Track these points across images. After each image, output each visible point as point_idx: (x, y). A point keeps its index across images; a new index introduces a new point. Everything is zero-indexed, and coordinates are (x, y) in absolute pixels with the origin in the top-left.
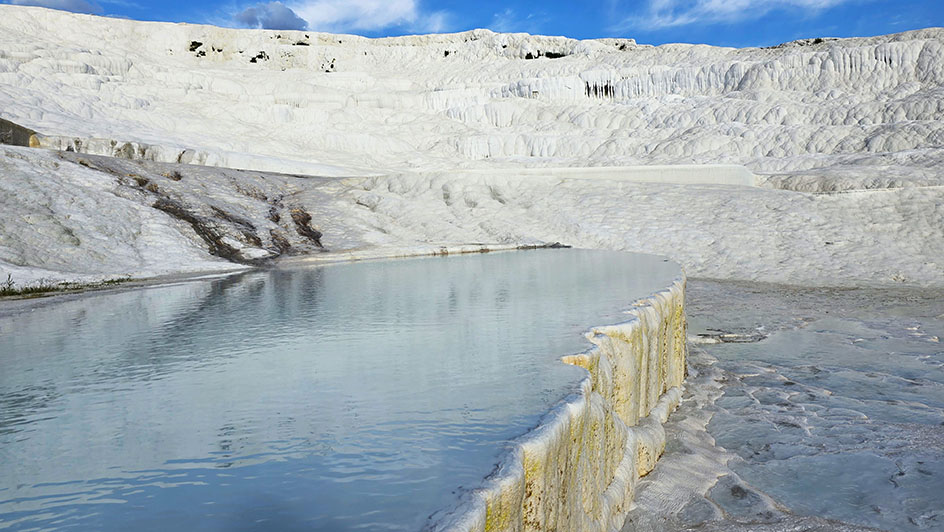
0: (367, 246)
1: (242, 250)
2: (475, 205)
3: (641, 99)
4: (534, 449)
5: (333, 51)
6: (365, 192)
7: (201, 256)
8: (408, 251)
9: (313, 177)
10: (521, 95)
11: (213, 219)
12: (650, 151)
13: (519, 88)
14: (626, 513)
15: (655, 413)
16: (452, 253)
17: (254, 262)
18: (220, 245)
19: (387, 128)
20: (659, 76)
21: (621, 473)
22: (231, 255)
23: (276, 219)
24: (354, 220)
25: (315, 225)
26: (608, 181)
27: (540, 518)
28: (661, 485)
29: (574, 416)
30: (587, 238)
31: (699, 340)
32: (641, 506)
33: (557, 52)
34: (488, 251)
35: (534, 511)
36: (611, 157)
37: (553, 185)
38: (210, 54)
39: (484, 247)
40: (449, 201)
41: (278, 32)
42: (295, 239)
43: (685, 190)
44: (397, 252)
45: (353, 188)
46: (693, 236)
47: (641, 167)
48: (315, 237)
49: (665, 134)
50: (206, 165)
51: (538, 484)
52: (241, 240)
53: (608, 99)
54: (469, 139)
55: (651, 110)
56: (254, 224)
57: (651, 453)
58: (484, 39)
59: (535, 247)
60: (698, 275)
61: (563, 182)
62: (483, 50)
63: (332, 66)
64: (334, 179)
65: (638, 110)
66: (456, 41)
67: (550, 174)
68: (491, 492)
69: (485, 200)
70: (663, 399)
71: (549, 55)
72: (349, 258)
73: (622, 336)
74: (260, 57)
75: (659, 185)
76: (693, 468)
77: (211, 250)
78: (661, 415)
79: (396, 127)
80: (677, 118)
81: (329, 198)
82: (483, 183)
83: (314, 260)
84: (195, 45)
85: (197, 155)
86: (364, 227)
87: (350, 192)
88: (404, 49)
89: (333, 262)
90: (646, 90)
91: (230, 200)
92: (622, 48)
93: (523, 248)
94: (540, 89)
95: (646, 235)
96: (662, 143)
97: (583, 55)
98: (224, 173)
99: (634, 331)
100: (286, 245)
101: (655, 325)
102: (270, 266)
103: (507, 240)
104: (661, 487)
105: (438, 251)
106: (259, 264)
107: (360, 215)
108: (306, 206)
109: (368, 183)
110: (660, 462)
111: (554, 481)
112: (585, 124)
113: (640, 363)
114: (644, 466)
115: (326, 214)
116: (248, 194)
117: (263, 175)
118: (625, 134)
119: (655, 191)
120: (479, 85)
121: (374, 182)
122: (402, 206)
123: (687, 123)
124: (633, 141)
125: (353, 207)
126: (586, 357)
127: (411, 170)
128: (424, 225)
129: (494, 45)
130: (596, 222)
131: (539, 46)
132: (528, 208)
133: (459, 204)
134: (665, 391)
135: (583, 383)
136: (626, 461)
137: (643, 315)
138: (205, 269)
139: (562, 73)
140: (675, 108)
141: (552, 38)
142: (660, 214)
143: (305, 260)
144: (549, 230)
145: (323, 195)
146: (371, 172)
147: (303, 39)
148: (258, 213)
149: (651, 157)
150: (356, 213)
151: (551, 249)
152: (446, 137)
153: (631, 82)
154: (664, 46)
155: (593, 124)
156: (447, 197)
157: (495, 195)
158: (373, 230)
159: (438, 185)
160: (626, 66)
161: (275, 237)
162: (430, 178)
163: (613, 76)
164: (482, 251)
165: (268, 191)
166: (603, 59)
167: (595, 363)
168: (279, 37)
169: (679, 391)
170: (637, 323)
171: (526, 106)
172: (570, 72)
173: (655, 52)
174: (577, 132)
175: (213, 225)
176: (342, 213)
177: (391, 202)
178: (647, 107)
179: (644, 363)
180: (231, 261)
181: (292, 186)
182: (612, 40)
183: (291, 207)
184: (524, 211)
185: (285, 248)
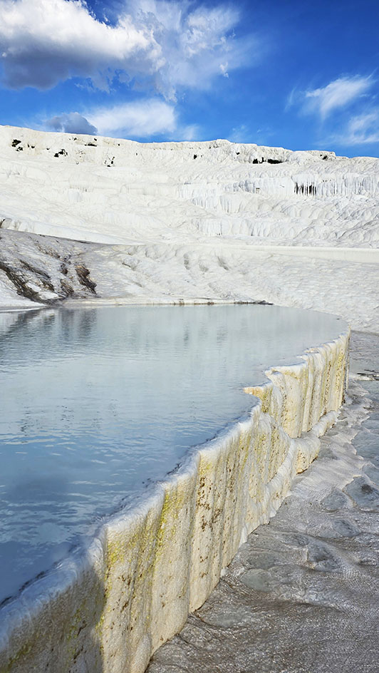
0: (127, 295)
1: (40, 293)
2: (207, 270)
3: (335, 197)
4: (208, 454)
5: (114, 151)
6: (129, 257)
7: (12, 295)
8: (156, 300)
9: (93, 243)
10: (248, 190)
11: (21, 269)
12: (339, 236)
13: (246, 185)
14: (283, 498)
15: (315, 429)
16: (187, 304)
17: (49, 302)
18: (24, 288)
19: (148, 210)
20: (350, 181)
21: (282, 471)
22: (32, 295)
23: (65, 272)
24: (120, 276)
25: (92, 278)
26: (305, 258)
27: (210, 501)
28: (312, 480)
29: (243, 432)
30: (286, 298)
31: (358, 377)
32: (295, 494)
33: (276, 159)
34: (213, 303)
35: (205, 497)
36: (310, 239)
37: (264, 258)
38: (26, 149)
39: (210, 301)
40: (188, 266)
41: (75, 136)
42: (77, 287)
43: (360, 267)
44: (148, 301)
45: (120, 253)
46: (363, 301)
47: (330, 249)
48: (91, 286)
49: (351, 225)
50: (19, 230)
51: (210, 478)
52: (39, 286)
53: (311, 196)
54: (207, 220)
55: (342, 206)
56: (49, 275)
57: (307, 457)
58: (223, 147)
59: (247, 303)
60: (364, 330)
61: (272, 256)
62: (222, 155)
63: (112, 163)
64: (108, 245)
65: (332, 205)
66: (202, 148)
67: (263, 250)
68: (170, 484)
69: (214, 267)
70: (322, 419)
71: (271, 161)
72: (114, 303)
73: (292, 374)
74: (61, 153)
75: (342, 262)
76: (337, 470)
77: (18, 291)
78: (320, 431)
79: (155, 209)
80: (361, 213)
81: (103, 259)
82: (213, 254)
83: (90, 303)
84: (16, 142)
85: (13, 223)
86: (126, 281)
87: (118, 256)
88: (164, 151)
89: (103, 305)
90: (340, 190)
91: (34, 256)
92: (325, 158)
93: (239, 303)
94: (262, 187)
95: (329, 298)
96: (348, 231)
97: (295, 162)
98: (30, 236)
99: (302, 371)
100: (71, 291)
101: (320, 366)
102: (58, 305)
103: (227, 297)
104: (311, 481)
105: (177, 302)
106: (51, 303)
107: (124, 273)
108: (86, 264)
109: (131, 250)
110: (313, 464)
111: (223, 477)
112: (293, 213)
113: (305, 393)
114: (300, 467)
115: (101, 271)
116: (47, 253)
117: (58, 240)
118: (321, 223)
119: (339, 267)
120: (217, 181)
121: (136, 249)
122: (154, 268)
123: (368, 217)
124: (327, 228)
125: (120, 267)
126: (262, 389)
127: (163, 241)
128: (169, 282)
129: (230, 152)
130: (294, 287)
131: (263, 155)
132: (244, 274)
133: (195, 268)
134: (325, 413)
135: (255, 409)
136: (287, 462)
137: (311, 359)
138: (13, 305)
139: (278, 175)
140: (360, 205)
141: (273, 148)
142: (340, 284)
143: (83, 302)
144: (258, 291)
145: (99, 256)
146: (135, 241)
147: (93, 142)
148: (52, 267)
149: (339, 241)
150: (121, 271)
151: (259, 305)
152: (191, 219)
153: (329, 184)
154: (356, 158)
155: (298, 215)
156: (187, 263)
157: (222, 263)
158: (132, 284)
159: (181, 254)
160: (326, 172)
161: (63, 285)
162: (176, 249)
163: (316, 180)
164: (209, 304)
165: (61, 252)
166: (310, 166)
167: (269, 393)
168: (76, 139)
169: (337, 414)
170: (305, 365)
171: (250, 198)
172: (285, 175)
173: (349, 163)
174: (286, 220)
175: (21, 274)
176: (111, 271)
177: (147, 264)
178: (340, 204)
179: (309, 393)
180: (32, 300)
181: (78, 249)
182: (318, 152)
183: (76, 264)
184: (241, 276)
185: (70, 293)
